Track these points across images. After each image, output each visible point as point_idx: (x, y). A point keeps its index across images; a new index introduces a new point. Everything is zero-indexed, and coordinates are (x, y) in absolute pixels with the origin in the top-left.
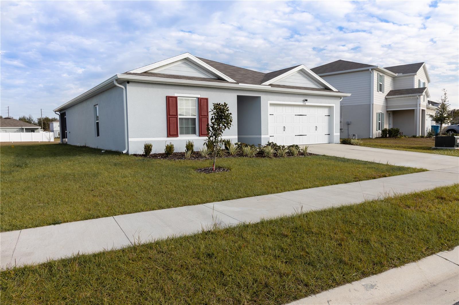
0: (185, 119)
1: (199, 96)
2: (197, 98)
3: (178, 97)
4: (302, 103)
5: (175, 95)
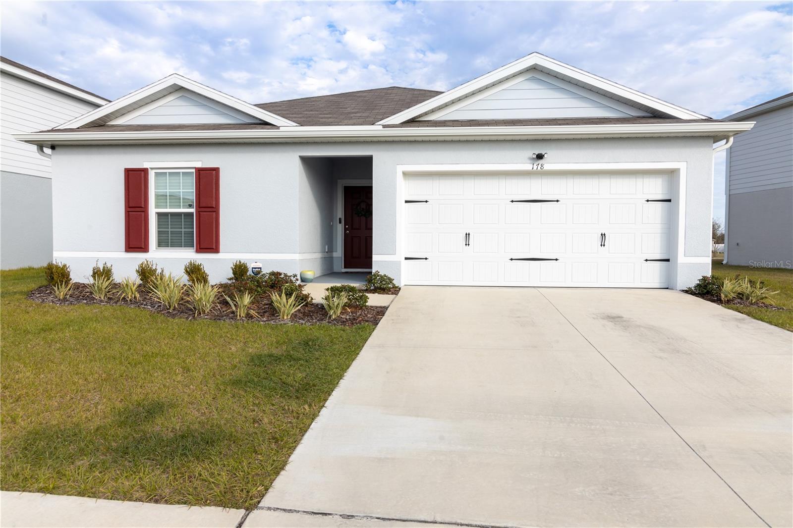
0: (173, 214)
1: (199, 165)
2: (196, 168)
3: (152, 169)
4: (528, 167)
5: (145, 167)
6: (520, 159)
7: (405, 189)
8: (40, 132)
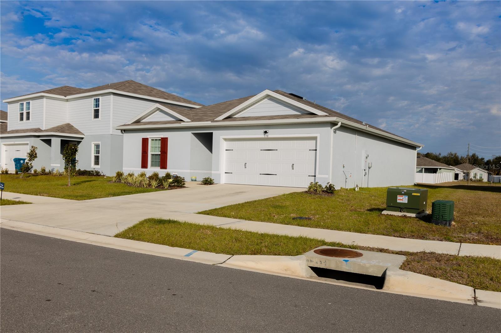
1: (162, 137)
3: (150, 138)
4: (262, 136)
5: (148, 137)
6: (259, 133)
7: (225, 145)
8: (120, 126)
